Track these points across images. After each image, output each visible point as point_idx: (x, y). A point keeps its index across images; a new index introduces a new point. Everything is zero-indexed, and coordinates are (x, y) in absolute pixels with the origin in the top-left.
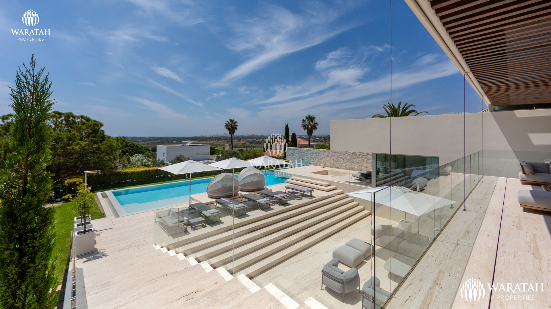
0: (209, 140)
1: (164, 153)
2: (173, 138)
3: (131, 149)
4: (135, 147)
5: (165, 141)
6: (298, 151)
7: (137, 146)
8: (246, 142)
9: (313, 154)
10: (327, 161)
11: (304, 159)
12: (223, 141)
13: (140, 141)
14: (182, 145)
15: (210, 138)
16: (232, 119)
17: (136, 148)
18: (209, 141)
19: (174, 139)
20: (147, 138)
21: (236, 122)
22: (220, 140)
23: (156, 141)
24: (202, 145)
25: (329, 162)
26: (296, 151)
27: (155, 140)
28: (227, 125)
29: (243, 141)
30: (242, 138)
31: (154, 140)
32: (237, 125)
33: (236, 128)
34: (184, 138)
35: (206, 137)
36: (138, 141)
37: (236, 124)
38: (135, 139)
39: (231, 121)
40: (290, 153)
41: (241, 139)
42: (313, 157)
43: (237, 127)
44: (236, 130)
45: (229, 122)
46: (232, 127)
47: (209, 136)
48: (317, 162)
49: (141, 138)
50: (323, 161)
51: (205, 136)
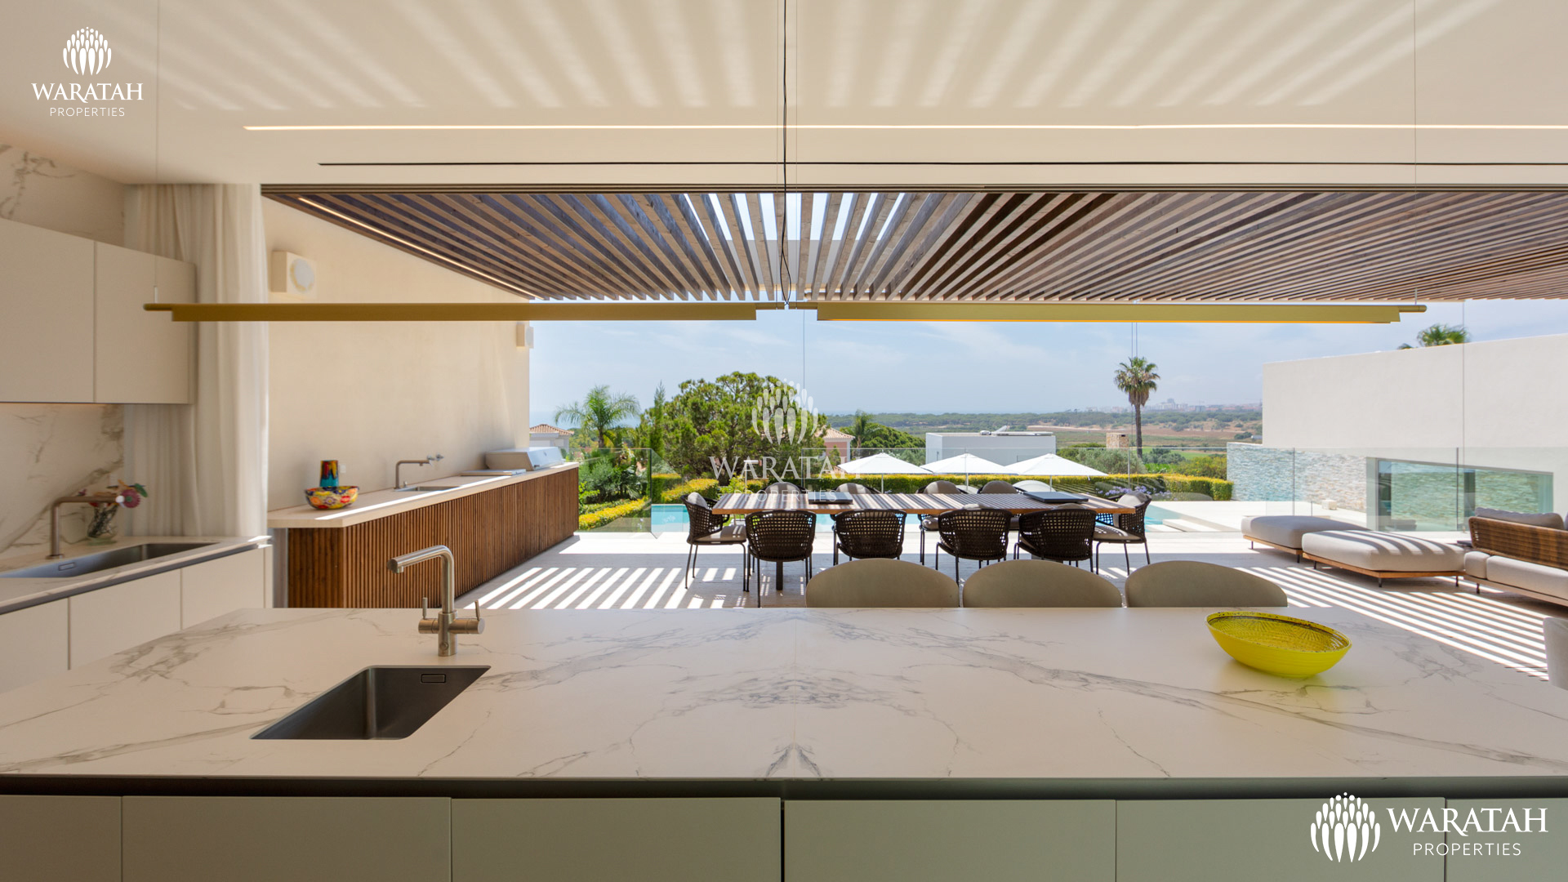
0: (1112, 423)
1: (938, 453)
2: (1003, 415)
3: (883, 441)
4: (891, 438)
5: (981, 423)
6: (1260, 454)
7: (895, 435)
8: (1250, 431)
9: (1307, 465)
10: (1351, 488)
11: (1278, 479)
12: (1162, 425)
13: (923, 424)
14: (983, 434)
15: (1115, 416)
16: (1140, 357)
17: (894, 441)
18: (1111, 425)
19: (1005, 418)
20: (938, 416)
21: (1151, 366)
22: (1151, 423)
23: (959, 426)
24: (1036, 435)
25: (1356, 492)
26: (1257, 454)
27: (958, 423)
28: (1121, 377)
29: (1240, 426)
30: (1238, 417)
31: (955, 422)
32: (1155, 376)
33: (1153, 385)
34: (1035, 415)
35: (1102, 414)
36: (918, 425)
37: (1153, 371)
38: (910, 419)
39: (1137, 363)
40: (1238, 461)
41: (1230, 420)
42: (1306, 477)
43: (1156, 381)
44: (1151, 392)
45: (1129, 364)
46: (1138, 385)
47: (1115, 411)
48: (1318, 493)
49: (924, 416)
50: (1338, 488)
51: (1099, 410)
